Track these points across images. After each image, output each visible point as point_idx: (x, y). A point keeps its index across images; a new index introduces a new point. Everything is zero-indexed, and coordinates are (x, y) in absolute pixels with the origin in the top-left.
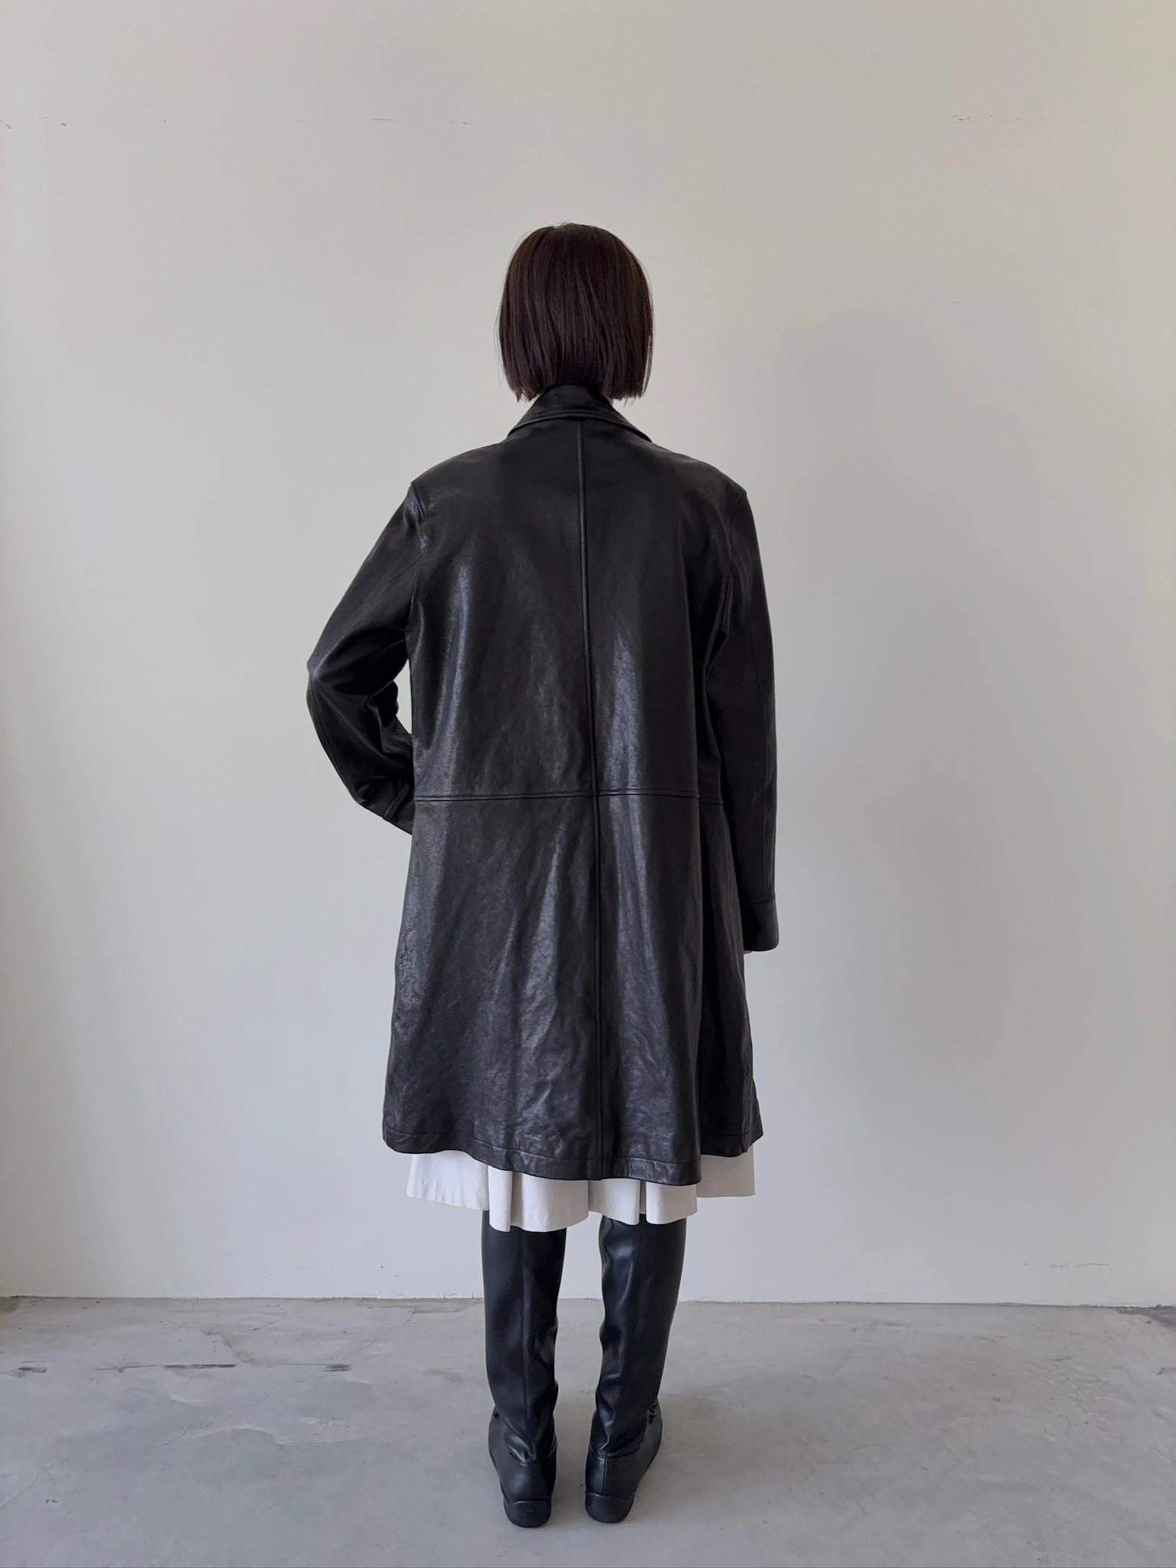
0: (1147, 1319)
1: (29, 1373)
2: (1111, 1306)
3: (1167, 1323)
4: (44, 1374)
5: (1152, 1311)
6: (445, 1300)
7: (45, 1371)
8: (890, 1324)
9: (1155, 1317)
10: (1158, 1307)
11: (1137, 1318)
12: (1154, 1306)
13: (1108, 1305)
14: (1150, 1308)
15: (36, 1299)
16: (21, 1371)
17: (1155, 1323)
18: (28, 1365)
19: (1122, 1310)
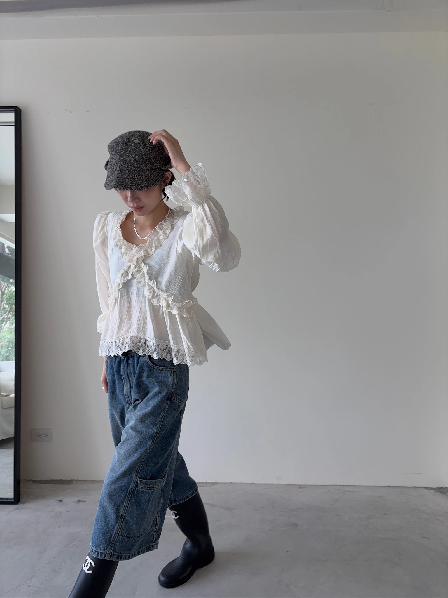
0: (435, 491)
1: (80, 502)
2: (424, 487)
3: (441, 492)
4: (85, 503)
5: (437, 489)
6: (206, 483)
7: (85, 502)
8: (349, 492)
9: (437, 490)
10: (439, 488)
11: (432, 491)
12: (437, 487)
13: (422, 487)
14: (436, 488)
15: (78, 481)
16: (77, 502)
17: (437, 492)
18: (80, 500)
19: (427, 488)
